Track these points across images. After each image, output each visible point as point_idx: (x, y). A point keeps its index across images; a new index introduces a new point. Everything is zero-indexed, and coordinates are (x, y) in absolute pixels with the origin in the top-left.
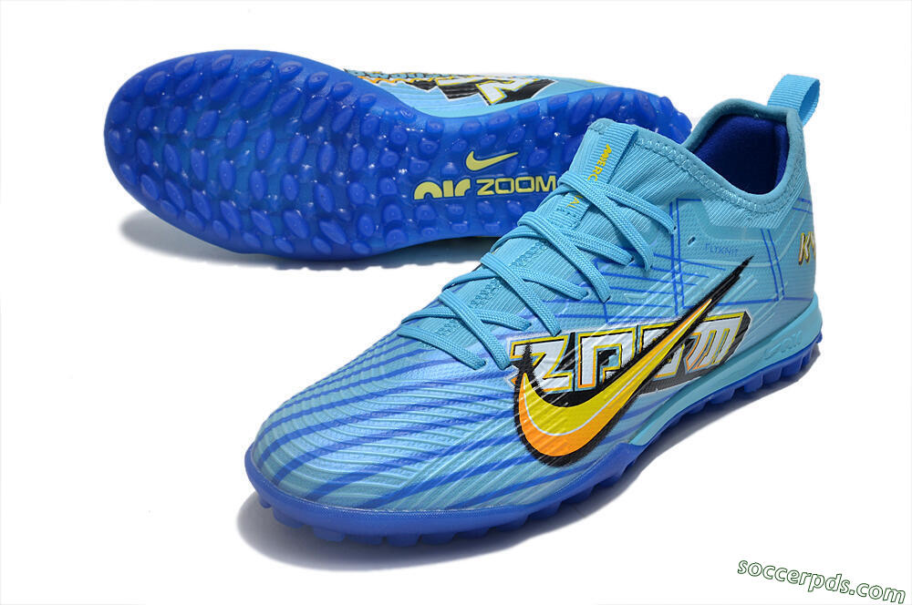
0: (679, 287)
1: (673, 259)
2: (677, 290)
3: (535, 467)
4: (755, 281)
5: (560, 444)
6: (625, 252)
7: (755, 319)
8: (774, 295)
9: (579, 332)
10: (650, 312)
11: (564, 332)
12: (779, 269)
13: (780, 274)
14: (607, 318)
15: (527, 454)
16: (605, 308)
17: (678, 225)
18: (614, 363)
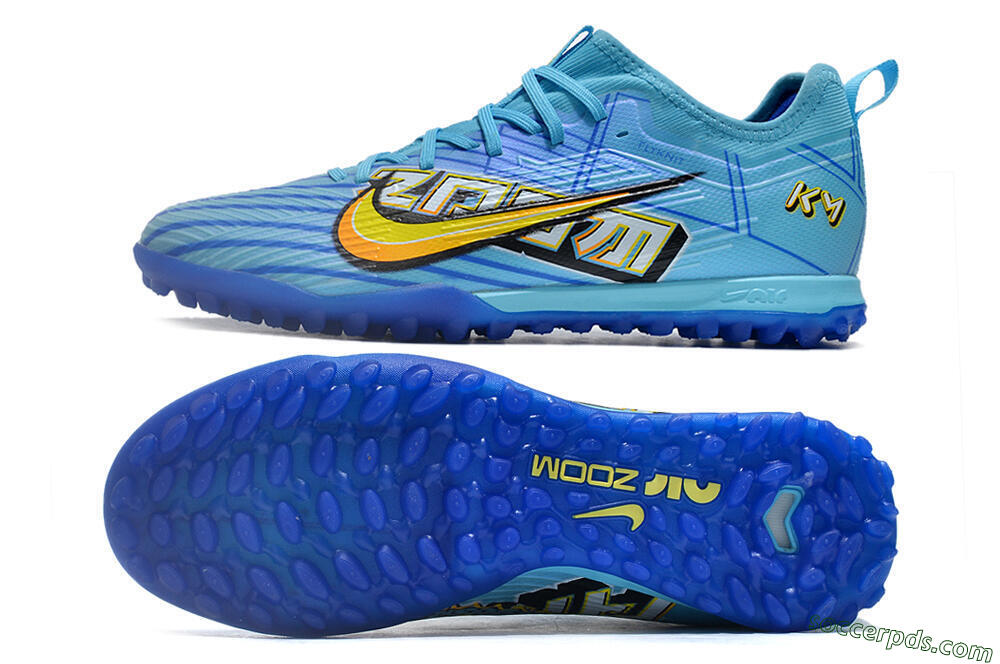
0: (587, 169)
1: (591, 144)
2: (584, 170)
3: (333, 258)
4: (702, 197)
5: (370, 249)
6: (536, 124)
7: (697, 238)
8: (732, 224)
9: (449, 171)
10: (539, 177)
11: (435, 169)
12: (745, 198)
13: (746, 204)
14: (486, 168)
15: (332, 245)
16: (489, 160)
17: (610, 116)
18: (470, 204)
